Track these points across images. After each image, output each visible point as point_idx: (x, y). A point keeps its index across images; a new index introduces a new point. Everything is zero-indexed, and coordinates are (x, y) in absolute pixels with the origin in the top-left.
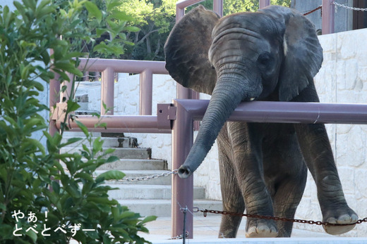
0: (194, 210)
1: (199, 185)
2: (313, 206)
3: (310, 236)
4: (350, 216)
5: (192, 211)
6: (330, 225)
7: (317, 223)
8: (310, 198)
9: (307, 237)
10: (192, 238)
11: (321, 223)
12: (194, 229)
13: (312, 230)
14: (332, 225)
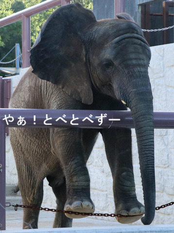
0: (7, 205)
1: (12, 183)
2: (109, 199)
3: (107, 225)
4: (139, 209)
5: (5, 206)
6: (121, 216)
7: (111, 215)
8: (106, 193)
9: (104, 226)
10: (5, 229)
11: (115, 215)
12: (7, 222)
13: (109, 220)
14: (124, 216)
